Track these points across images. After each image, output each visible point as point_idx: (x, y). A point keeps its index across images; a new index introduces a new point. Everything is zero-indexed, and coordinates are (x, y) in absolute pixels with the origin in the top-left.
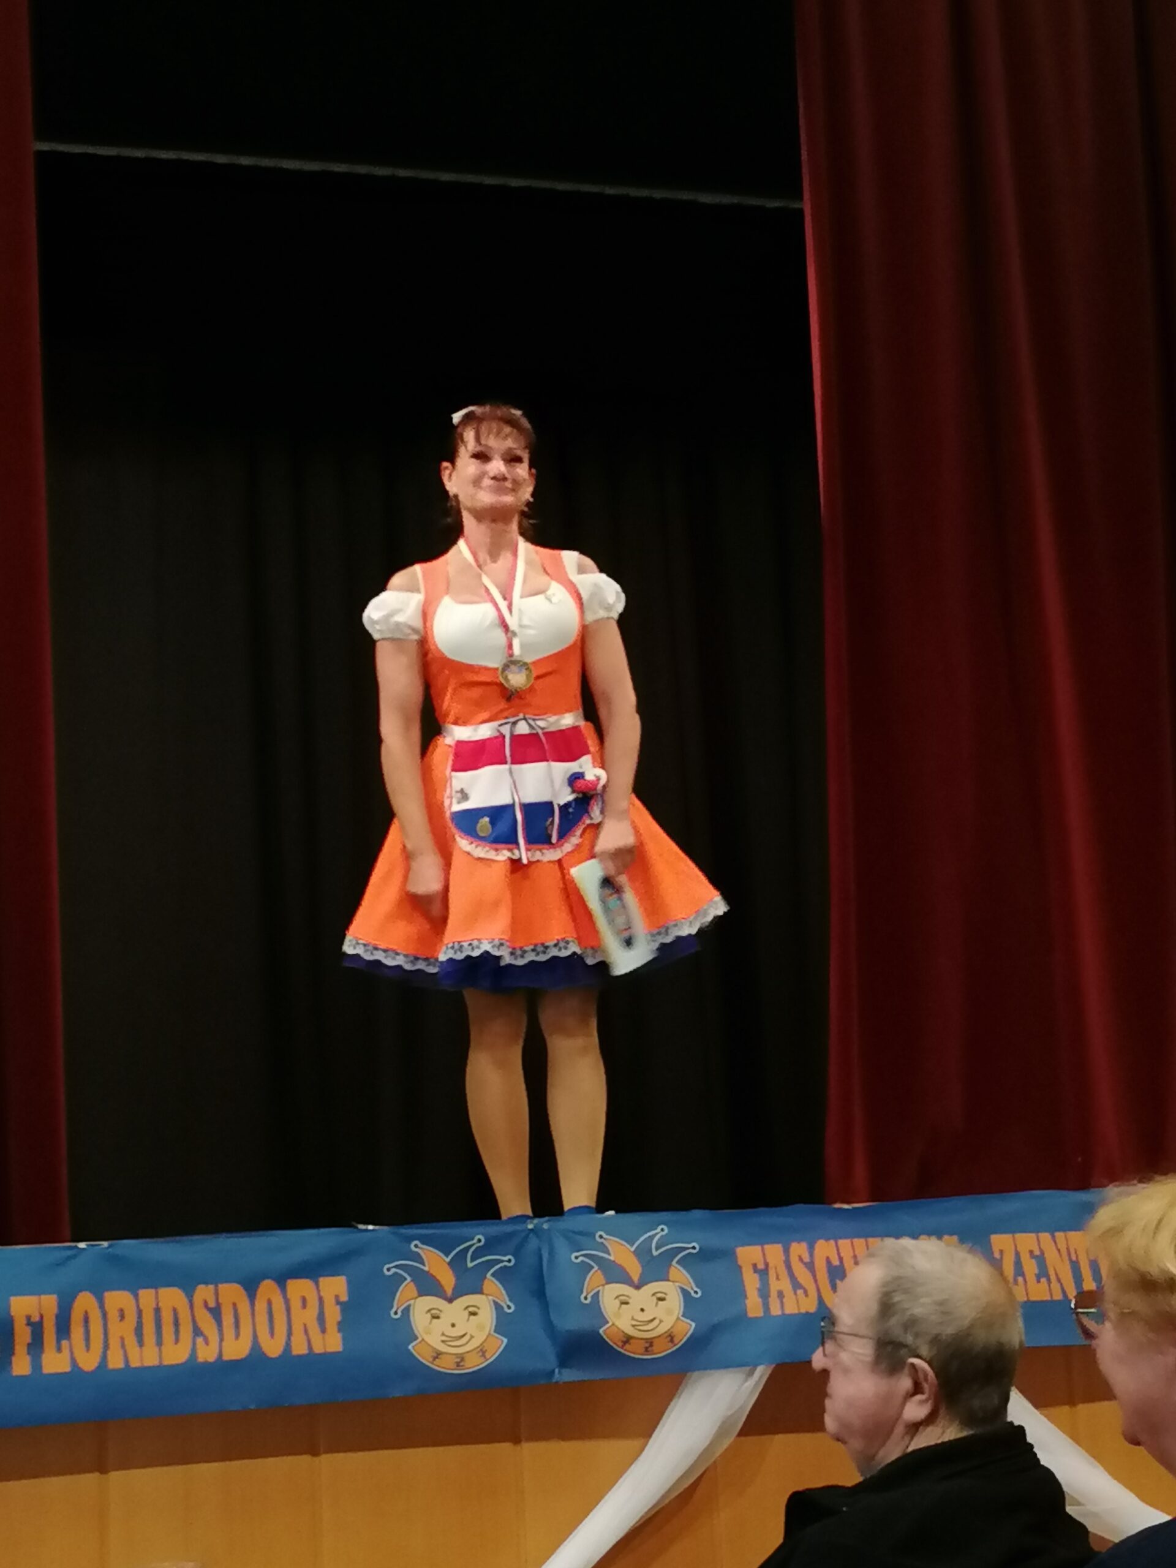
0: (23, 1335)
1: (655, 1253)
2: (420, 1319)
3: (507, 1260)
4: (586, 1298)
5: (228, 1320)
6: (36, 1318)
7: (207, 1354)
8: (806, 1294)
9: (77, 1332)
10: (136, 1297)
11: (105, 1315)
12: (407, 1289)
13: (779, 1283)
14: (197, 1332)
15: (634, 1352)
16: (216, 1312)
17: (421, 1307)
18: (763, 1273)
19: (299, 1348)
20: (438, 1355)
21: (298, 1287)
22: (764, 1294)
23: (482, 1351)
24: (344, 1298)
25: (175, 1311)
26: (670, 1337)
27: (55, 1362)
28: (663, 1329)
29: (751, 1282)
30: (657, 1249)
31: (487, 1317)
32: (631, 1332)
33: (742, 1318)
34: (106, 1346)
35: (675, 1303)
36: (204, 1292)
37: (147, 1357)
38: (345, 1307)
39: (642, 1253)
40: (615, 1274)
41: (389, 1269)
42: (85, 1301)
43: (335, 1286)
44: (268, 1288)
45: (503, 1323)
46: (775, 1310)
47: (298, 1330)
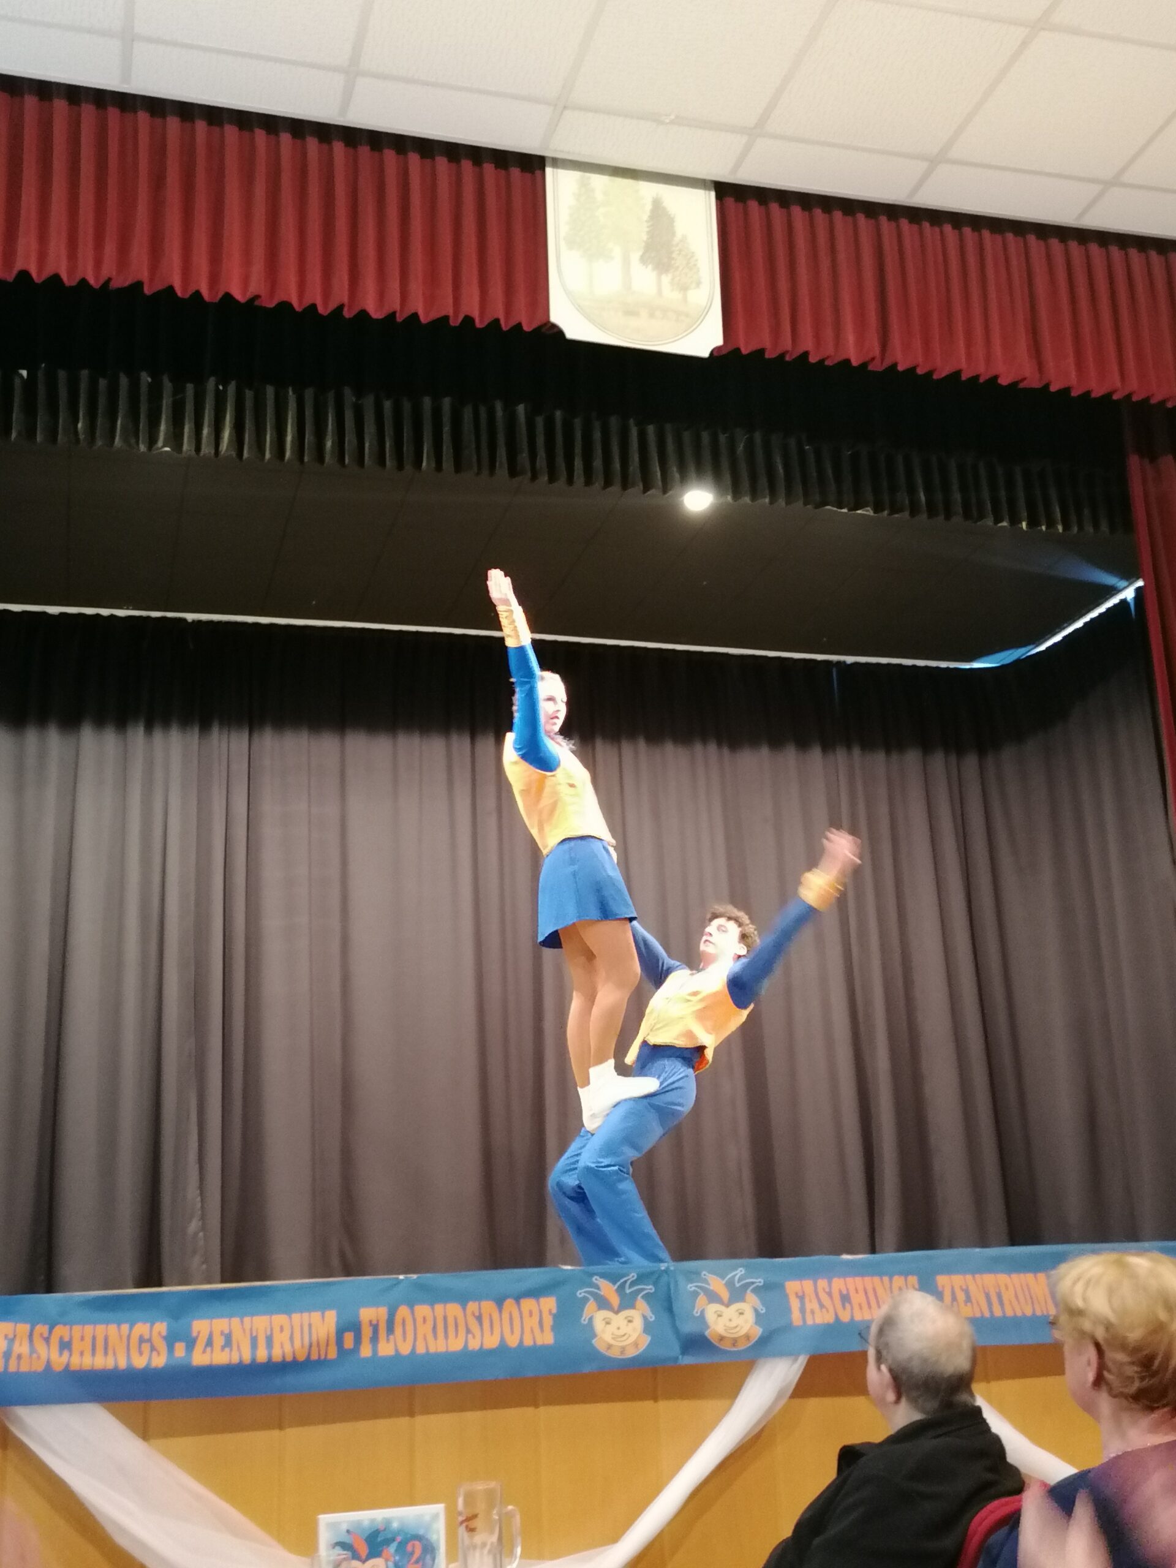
0: (367, 1332)
1: (737, 1285)
2: (599, 1325)
3: (650, 1288)
5: (486, 1323)
6: (374, 1322)
7: (474, 1344)
8: (828, 1311)
9: (398, 1330)
10: (433, 1309)
11: (414, 1320)
12: (591, 1305)
13: (811, 1305)
14: (468, 1331)
15: (726, 1346)
16: (479, 1319)
17: (600, 1317)
18: (801, 1298)
19: (528, 1342)
20: (610, 1347)
21: (528, 1304)
22: (803, 1310)
23: (636, 1344)
24: (554, 1311)
25: (456, 1318)
26: (747, 1337)
27: (386, 1349)
28: (743, 1332)
29: (795, 1304)
30: (738, 1282)
31: (638, 1323)
32: (724, 1334)
33: (788, 1327)
35: (750, 1316)
36: (472, 1306)
37: (439, 1346)
38: (556, 1317)
39: (730, 1285)
40: (713, 1297)
41: (580, 1293)
43: (549, 1304)
44: (509, 1303)
45: (648, 1327)
46: (810, 1322)
47: (527, 1330)
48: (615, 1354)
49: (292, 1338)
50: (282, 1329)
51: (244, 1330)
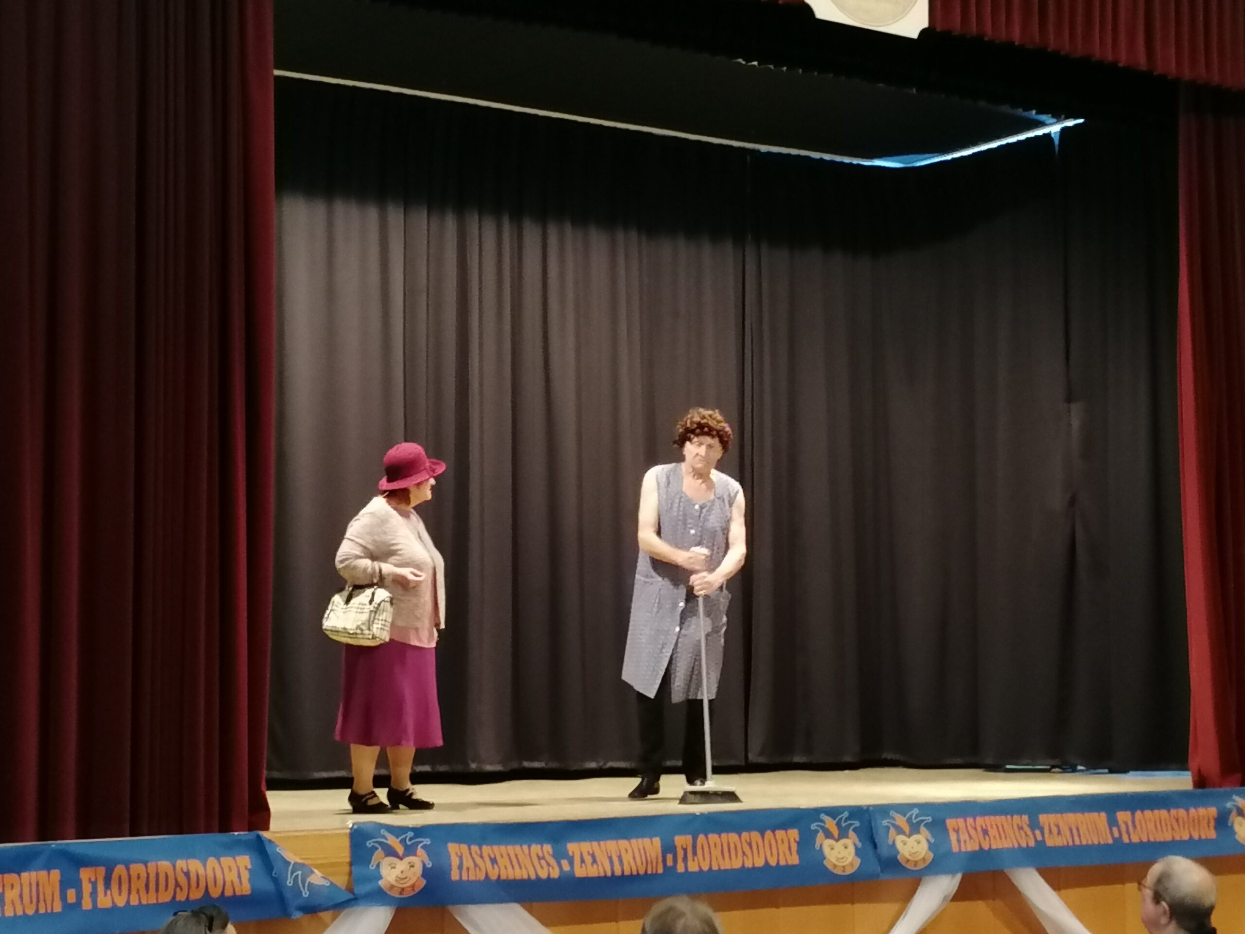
0: (680, 854)
1: (914, 822)
2: (826, 850)
3: (857, 824)
4: (890, 842)
5: (754, 847)
6: (685, 846)
7: (749, 864)
8: (974, 841)
9: (699, 852)
10: (720, 837)
11: (709, 844)
12: (820, 835)
13: (964, 836)
14: (744, 853)
15: (909, 866)
16: (750, 844)
17: (827, 843)
18: (957, 831)
20: (835, 866)
21: (780, 833)
22: (959, 841)
23: (852, 864)
24: (797, 839)
26: (924, 859)
27: (693, 867)
28: (921, 856)
29: (953, 837)
30: (916, 818)
31: (852, 849)
32: (909, 857)
33: (949, 853)
34: (711, 861)
36: (745, 835)
37: (726, 865)
38: (798, 843)
39: (909, 820)
40: (900, 831)
41: (813, 826)
42: (701, 838)
43: (794, 834)
44: (769, 833)
45: (858, 852)
46: (963, 849)
48: (838, 871)
49: (634, 858)
50: (626, 850)
51: (602, 851)
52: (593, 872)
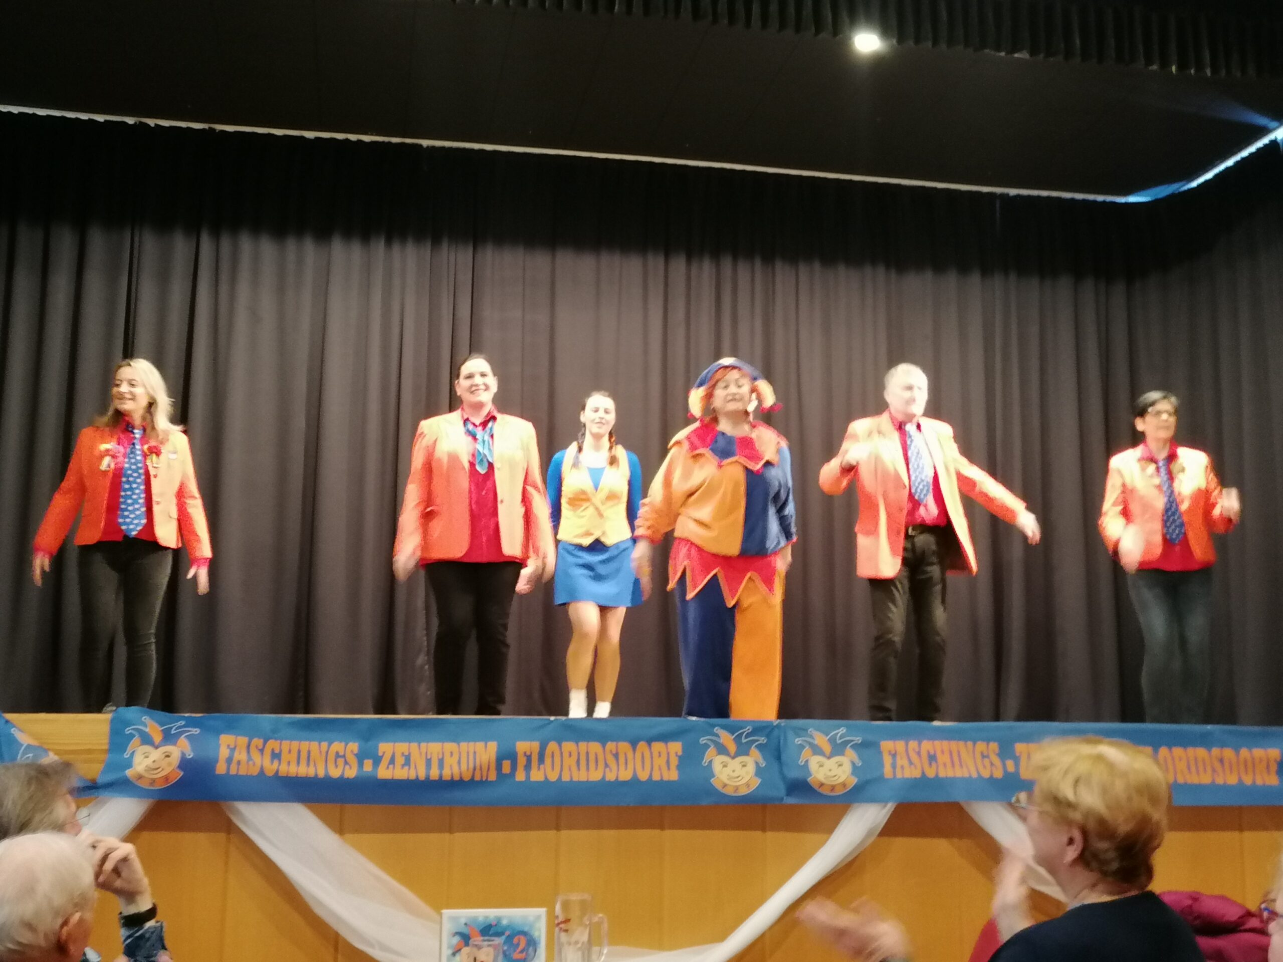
0: (522, 761)
1: (839, 742)
2: (717, 767)
3: (763, 740)
4: (801, 762)
5: (622, 760)
6: (528, 753)
7: (611, 777)
8: (916, 767)
9: (548, 761)
10: (578, 746)
11: (562, 753)
12: (711, 752)
13: (902, 761)
14: (606, 765)
15: (825, 791)
16: (616, 756)
17: (718, 761)
18: (894, 755)
19: (656, 777)
20: (725, 785)
21: (658, 746)
22: (894, 766)
23: (748, 785)
24: (680, 753)
25: (596, 755)
26: (844, 785)
27: (537, 775)
28: (841, 780)
29: (887, 760)
30: (839, 740)
31: (751, 768)
32: (824, 781)
33: (880, 779)
34: (561, 770)
35: (847, 768)
36: (610, 746)
37: (581, 776)
38: (680, 758)
39: (832, 741)
40: (817, 750)
41: (703, 740)
42: (552, 746)
43: (676, 747)
44: (642, 745)
45: (759, 772)
46: (899, 775)
47: (656, 768)
48: (729, 791)
49: (459, 762)
50: (452, 754)
51: (421, 754)
52: (401, 773)
